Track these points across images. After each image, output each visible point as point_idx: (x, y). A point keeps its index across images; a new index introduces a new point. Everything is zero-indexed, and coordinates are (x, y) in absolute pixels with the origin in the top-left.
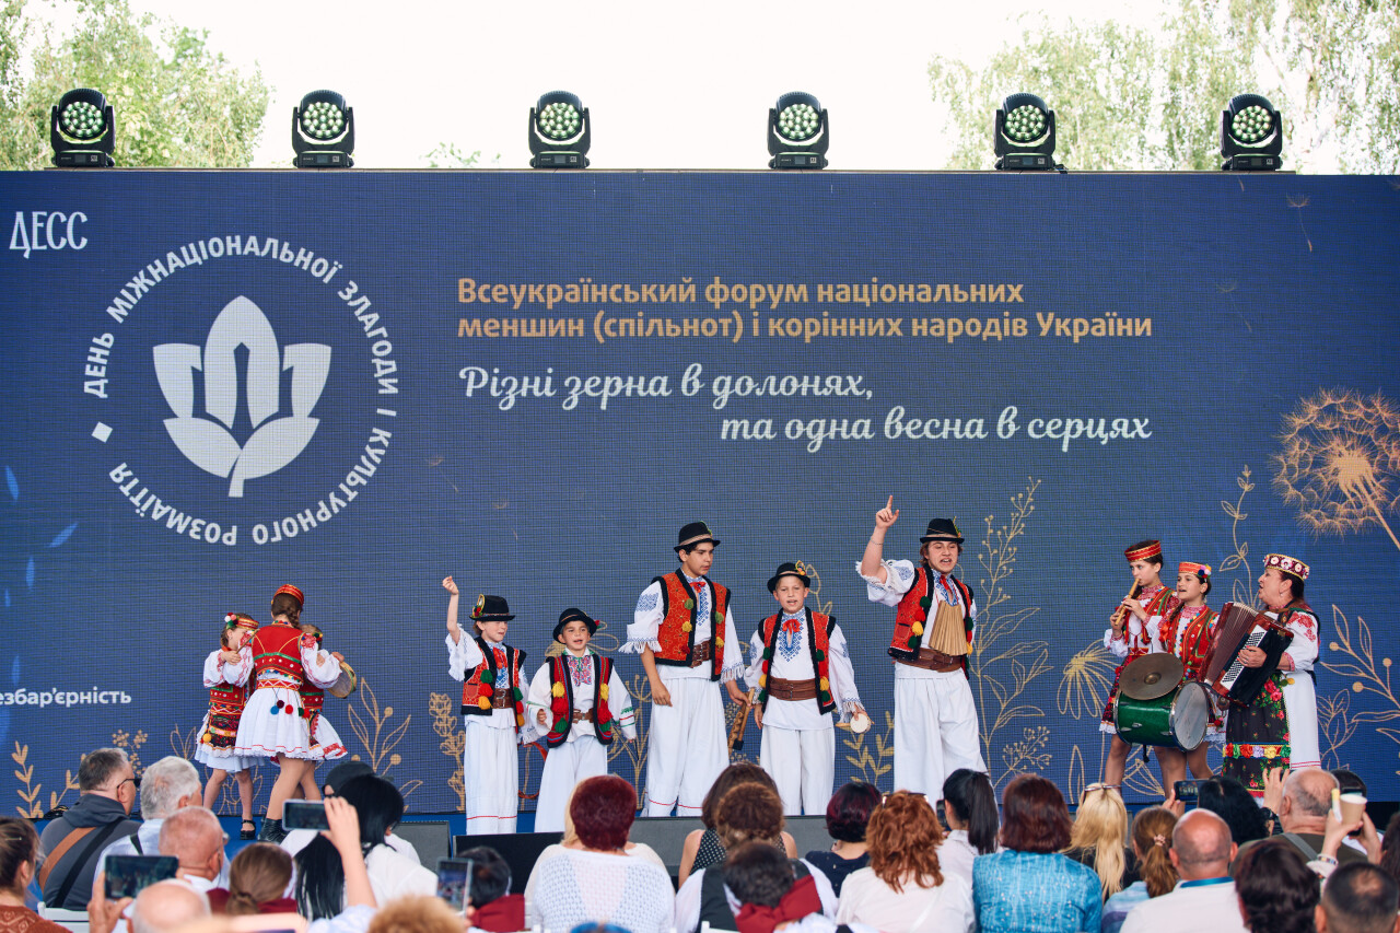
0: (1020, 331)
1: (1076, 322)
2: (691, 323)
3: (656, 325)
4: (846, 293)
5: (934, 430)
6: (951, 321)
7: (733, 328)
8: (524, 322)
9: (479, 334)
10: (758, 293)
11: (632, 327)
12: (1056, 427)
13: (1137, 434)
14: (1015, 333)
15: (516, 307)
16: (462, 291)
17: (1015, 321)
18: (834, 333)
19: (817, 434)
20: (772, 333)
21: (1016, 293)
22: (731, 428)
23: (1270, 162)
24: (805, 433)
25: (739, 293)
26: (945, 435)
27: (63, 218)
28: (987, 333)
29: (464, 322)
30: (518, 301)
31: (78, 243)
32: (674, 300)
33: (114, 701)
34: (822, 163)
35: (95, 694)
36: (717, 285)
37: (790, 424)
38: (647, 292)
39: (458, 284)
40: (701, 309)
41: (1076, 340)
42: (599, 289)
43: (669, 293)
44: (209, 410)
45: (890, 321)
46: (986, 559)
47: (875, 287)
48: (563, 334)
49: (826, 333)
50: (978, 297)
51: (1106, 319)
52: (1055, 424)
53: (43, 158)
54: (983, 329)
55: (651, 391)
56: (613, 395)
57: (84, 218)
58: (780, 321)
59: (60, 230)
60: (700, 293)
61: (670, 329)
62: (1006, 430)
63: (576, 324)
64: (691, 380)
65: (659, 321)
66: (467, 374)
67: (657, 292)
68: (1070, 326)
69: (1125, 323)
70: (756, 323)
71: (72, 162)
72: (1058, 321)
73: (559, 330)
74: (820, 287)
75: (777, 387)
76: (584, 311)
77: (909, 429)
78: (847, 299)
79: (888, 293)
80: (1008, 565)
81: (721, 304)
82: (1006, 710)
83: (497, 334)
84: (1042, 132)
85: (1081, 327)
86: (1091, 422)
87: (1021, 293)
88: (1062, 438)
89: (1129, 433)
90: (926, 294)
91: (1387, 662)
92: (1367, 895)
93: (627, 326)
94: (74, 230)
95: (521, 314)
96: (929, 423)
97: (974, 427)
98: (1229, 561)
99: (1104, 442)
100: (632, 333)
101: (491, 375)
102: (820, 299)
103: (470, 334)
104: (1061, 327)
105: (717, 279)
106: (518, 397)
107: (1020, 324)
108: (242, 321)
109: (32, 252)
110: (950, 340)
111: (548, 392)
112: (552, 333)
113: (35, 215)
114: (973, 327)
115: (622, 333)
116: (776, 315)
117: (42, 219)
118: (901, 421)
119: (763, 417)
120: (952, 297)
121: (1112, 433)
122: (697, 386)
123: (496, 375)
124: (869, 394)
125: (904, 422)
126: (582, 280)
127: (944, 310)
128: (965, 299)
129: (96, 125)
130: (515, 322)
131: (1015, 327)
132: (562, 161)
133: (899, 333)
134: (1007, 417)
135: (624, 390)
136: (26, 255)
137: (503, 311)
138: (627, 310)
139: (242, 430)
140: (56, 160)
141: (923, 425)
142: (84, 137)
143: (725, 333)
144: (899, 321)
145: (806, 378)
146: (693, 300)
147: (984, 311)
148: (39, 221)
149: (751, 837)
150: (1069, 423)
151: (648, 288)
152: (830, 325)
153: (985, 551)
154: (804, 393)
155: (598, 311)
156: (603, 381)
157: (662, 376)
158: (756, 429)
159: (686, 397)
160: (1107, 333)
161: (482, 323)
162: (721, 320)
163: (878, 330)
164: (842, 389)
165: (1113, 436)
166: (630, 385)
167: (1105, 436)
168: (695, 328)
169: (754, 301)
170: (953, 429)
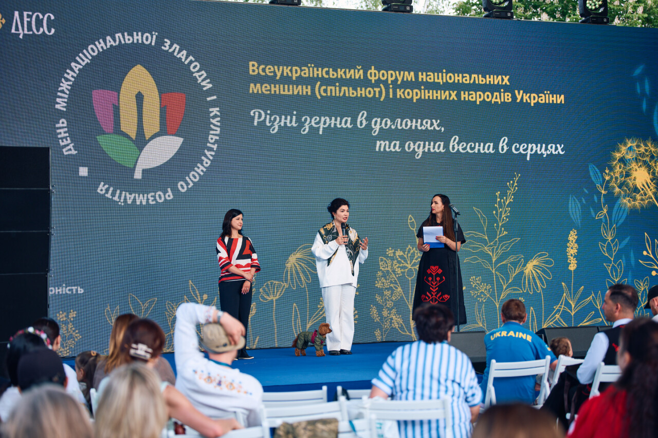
0: (508, 99)
2: (361, 90)
3: (345, 90)
4: (432, 77)
5: (472, 149)
6: (478, 93)
7: (380, 92)
8: (282, 86)
9: (260, 92)
10: (392, 75)
11: (333, 91)
12: (525, 148)
13: (559, 152)
14: (506, 100)
15: (278, 78)
16: (251, 68)
17: (506, 94)
18: (426, 98)
19: (419, 149)
20: (398, 97)
21: (506, 79)
22: (381, 145)
23: (605, 21)
24: (414, 148)
25: (383, 75)
26: (476, 152)
27: (41, 17)
28: (494, 100)
29: (252, 85)
30: (279, 74)
31: (49, 31)
32: (353, 77)
33: (74, 293)
34: (412, 9)
35: (64, 289)
36: (373, 70)
37: (407, 143)
38: (340, 72)
39: (249, 65)
40: (365, 83)
41: (532, 105)
42: (318, 70)
43: (350, 74)
44: (123, 128)
45: (451, 92)
46: (497, 214)
47: (444, 75)
48: (301, 93)
49: (423, 98)
50: (490, 81)
51: (545, 95)
52: (524, 146)
54: (492, 98)
55: (343, 125)
56: (327, 125)
57: (53, 17)
58: (402, 90)
59: (39, 23)
60: (365, 73)
61: (350, 92)
62: (503, 150)
63: (307, 88)
64: (362, 120)
65: (346, 88)
66: (254, 113)
67: (345, 73)
68: (530, 97)
69: (553, 97)
70: (391, 91)
72: (524, 94)
73: (299, 91)
74: (420, 73)
75: (401, 125)
76: (311, 81)
78: (432, 80)
79: (450, 78)
80: (506, 217)
81: (375, 80)
82: (506, 289)
83: (269, 92)
85: (534, 98)
86: (539, 145)
87: (509, 80)
88: (527, 153)
89: (555, 151)
90: (467, 79)
93: (331, 90)
94: (47, 24)
95: (280, 82)
96: (469, 145)
97: (489, 147)
98: (600, 214)
99: (545, 156)
100: (333, 94)
101: (266, 114)
102: (420, 80)
103: (255, 92)
104: (526, 97)
105: (373, 67)
106: (280, 126)
107: (508, 95)
108: (139, 79)
109: (24, 35)
110: (478, 103)
111: (295, 125)
112: (296, 93)
113: (25, 13)
114: (488, 97)
115: (329, 94)
116: (400, 87)
117: (29, 16)
118: (457, 143)
119: (395, 140)
120: (479, 81)
121: (548, 151)
122: (364, 123)
123: (268, 114)
124: (443, 129)
125: (458, 144)
126: (309, 65)
127: (475, 87)
128: (484, 82)
130: (277, 86)
131: (506, 97)
133: (456, 99)
134: (503, 142)
135: (330, 124)
136: (21, 37)
137: (271, 80)
138: (331, 82)
139: (140, 141)
141: (466, 147)
143: (377, 96)
144: (455, 92)
145: (414, 120)
146: (362, 77)
147: (493, 88)
148: (27, 18)
150: (530, 146)
151: (341, 70)
152: (425, 93)
153: (496, 209)
154: (413, 128)
155: (317, 81)
156: (320, 119)
157: (348, 117)
158: (392, 146)
159: (360, 129)
160: (545, 102)
161: (261, 86)
162: (375, 89)
163: (446, 97)
164: (431, 126)
165: (549, 153)
166: (333, 121)
167: (545, 153)
168: (363, 92)
169: (390, 79)
170: (480, 148)
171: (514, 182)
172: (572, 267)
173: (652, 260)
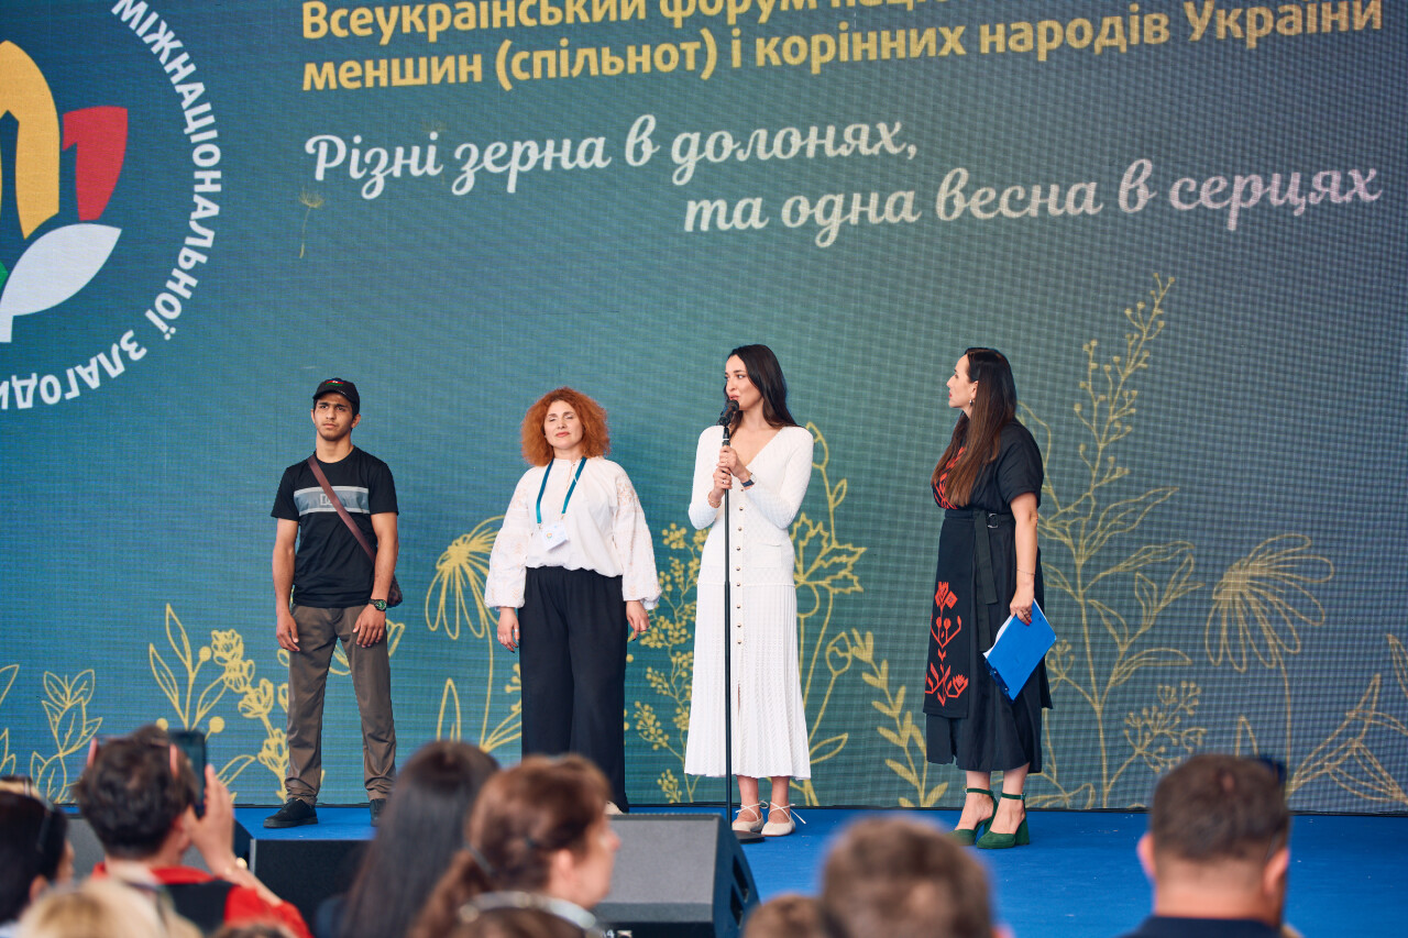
0: (1156, 35)
1: (1252, 13)
2: (639, 53)
3: (587, 59)
5: (1015, 204)
6: (1043, 26)
7: (701, 55)
9: (333, 85)
11: (552, 63)
12: (1219, 190)
13: (1356, 196)
14: (1149, 39)
15: (385, 41)
16: (308, 20)
17: (1149, 19)
18: (858, 56)
19: (831, 217)
20: (761, 62)
22: (701, 214)
24: (811, 218)
25: (711, 1)
26: (1033, 211)
28: (1103, 41)
29: (310, 69)
30: (388, 30)
32: (613, 17)
37: (789, 205)
38: (574, 7)
39: (301, 10)
40: (654, 29)
41: (1252, 43)
42: (504, 7)
43: (605, 8)
45: (945, 31)
48: (452, 79)
49: (844, 57)
51: (1303, 5)
52: (1216, 184)
54: (1096, 33)
55: (581, 162)
56: (527, 168)
58: (775, 41)
60: (652, 5)
61: (606, 63)
62: (1133, 200)
63: (470, 63)
64: (640, 141)
65: (592, 53)
66: (317, 146)
67: (589, 7)
68: (1242, 21)
69: (1335, 11)
70: (736, 45)
72: (1222, 13)
73: (446, 74)
75: (769, 147)
76: (483, 42)
77: (975, 205)
80: (1123, 421)
81: (684, 19)
82: (1127, 656)
83: (357, 84)
85: (1260, 22)
86: (1276, 179)
88: (1229, 207)
89: (1342, 193)
93: (544, 61)
95: (389, 53)
96: (1008, 191)
97: (1081, 194)
99: (1298, 213)
100: (552, 73)
101: (350, 145)
102: (835, 4)
103: (320, 85)
104: (1226, 23)
106: (389, 179)
107: (1157, 22)
110: (1042, 58)
111: (431, 170)
112: (436, 79)
114: (1080, 33)
115: (537, 74)
116: (768, 32)
118: (963, 191)
119: (749, 196)
121: (1312, 195)
123: (356, 146)
124: (912, 150)
125: (968, 193)
130: (383, 63)
131: (1149, 29)
133: (960, 51)
134: (1137, 174)
135: (541, 161)
137: (365, 48)
138: (544, 38)
139: (10, 244)
141: (997, 202)
143: (691, 65)
144: (960, 29)
145: (814, 131)
146: (642, 15)
150: (1240, 183)
151: (576, 2)
152: (850, 42)
154: (810, 153)
155: (502, 41)
156: (510, 149)
157: (597, 137)
158: (737, 214)
159: (631, 167)
160: (1304, 27)
161: (337, 69)
162: (684, 46)
163: (926, 47)
164: (870, 146)
165: (1314, 199)
166: (549, 153)
167: (1304, 200)
168: (645, 60)
169: (733, 12)
170: (1047, 201)
171: (1153, 305)
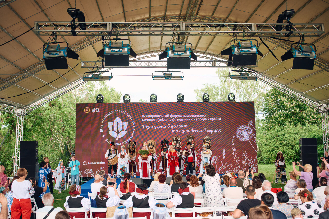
3: (164, 120)
4: (186, 116)
6: (198, 119)
7: (173, 120)
10: (176, 116)
11: (162, 120)
12: (210, 131)
13: (219, 131)
16: (143, 116)
17: (205, 119)
19: (183, 132)
20: (178, 120)
21: (205, 115)
22: (173, 131)
23: (234, 100)
25: (174, 116)
26: (198, 132)
28: (202, 120)
29: (143, 120)
30: (149, 117)
31: (99, 111)
33: (104, 163)
34: (183, 101)
35: (101, 162)
36: (171, 115)
37: (180, 131)
38: (163, 116)
40: (170, 118)
41: (212, 121)
42: (158, 116)
43: (166, 116)
44: (114, 130)
45: (191, 119)
47: (189, 115)
48: (154, 121)
49: (184, 120)
51: (216, 118)
53: (95, 102)
55: (164, 127)
56: (160, 128)
57: (100, 109)
59: (97, 110)
60: (169, 116)
61: (166, 120)
62: (204, 131)
64: (169, 126)
66: (143, 125)
68: (212, 119)
69: (218, 119)
70: (176, 119)
71: (99, 102)
75: (178, 127)
76: (156, 118)
77: (193, 131)
79: (191, 116)
81: (172, 117)
83: (147, 121)
84: (208, 97)
86: (214, 130)
90: (195, 116)
91: (249, 157)
92: (251, 190)
95: (149, 119)
96: (196, 130)
97: (201, 131)
98: (232, 145)
101: (146, 125)
102: (183, 116)
104: (211, 119)
106: (149, 128)
108: (118, 120)
110: (198, 121)
111: (152, 127)
113: (95, 108)
114: (200, 119)
116: (178, 118)
117: (95, 109)
119: (177, 130)
122: (169, 127)
124: (189, 127)
126: (156, 115)
127: (197, 117)
128: (200, 116)
129: (102, 98)
132: (154, 101)
134: (205, 129)
136: (94, 113)
137: (147, 118)
138: (161, 118)
139: (118, 132)
140: (97, 102)
142: (100, 99)
143: (172, 120)
145: (182, 125)
147: (202, 118)
149: (179, 181)
150: (212, 130)
154: (181, 127)
155: (158, 118)
156: (159, 126)
157: (165, 125)
160: (216, 120)
161: (145, 120)
164: (186, 127)
165: (217, 131)
166: (162, 126)
168: (169, 120)
170: (198, 131)
172: (224, 158)
173: (245, 157)
